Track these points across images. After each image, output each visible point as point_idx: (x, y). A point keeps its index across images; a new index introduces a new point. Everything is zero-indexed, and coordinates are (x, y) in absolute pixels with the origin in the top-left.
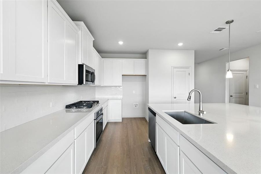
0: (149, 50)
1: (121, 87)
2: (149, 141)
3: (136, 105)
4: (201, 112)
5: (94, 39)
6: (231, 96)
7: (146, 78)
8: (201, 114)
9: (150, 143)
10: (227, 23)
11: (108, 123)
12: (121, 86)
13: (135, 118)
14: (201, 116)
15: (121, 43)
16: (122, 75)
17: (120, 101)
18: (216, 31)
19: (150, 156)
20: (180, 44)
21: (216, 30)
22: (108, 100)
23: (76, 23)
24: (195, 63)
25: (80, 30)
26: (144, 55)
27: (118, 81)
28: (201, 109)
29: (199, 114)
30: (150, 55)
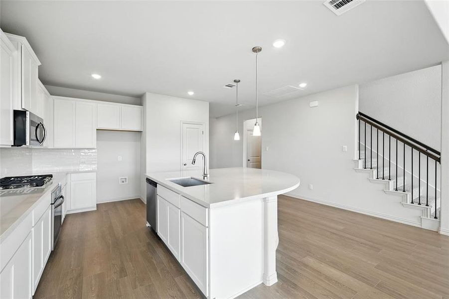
0: (147, 93)
1: (94, 151)
2: (148, 225)
3: (124, 180)
4: (205, 175)
5: (40, 64)
6: (249, 160)
7: (141, 135)
8: (206, 178)
9: (149, 228)
10: (235, 81)
11: (67, 216)
12: (94, 149)
13: (122, 202)
14: (206, 180)
15: (96, 77)
16: (97, 130)
17: (94, 175)
18: (228, 87)
19: (148, 241)
20: (191, 93)
21: (226, 86)
22: (67, 174)
23: (9, 36)
24: (210, 117)
25: (17, 49)
26: (138, 100)
27: (89, 139)
28: (206, 173)
29: (204, 178)
30: (149, 100)
